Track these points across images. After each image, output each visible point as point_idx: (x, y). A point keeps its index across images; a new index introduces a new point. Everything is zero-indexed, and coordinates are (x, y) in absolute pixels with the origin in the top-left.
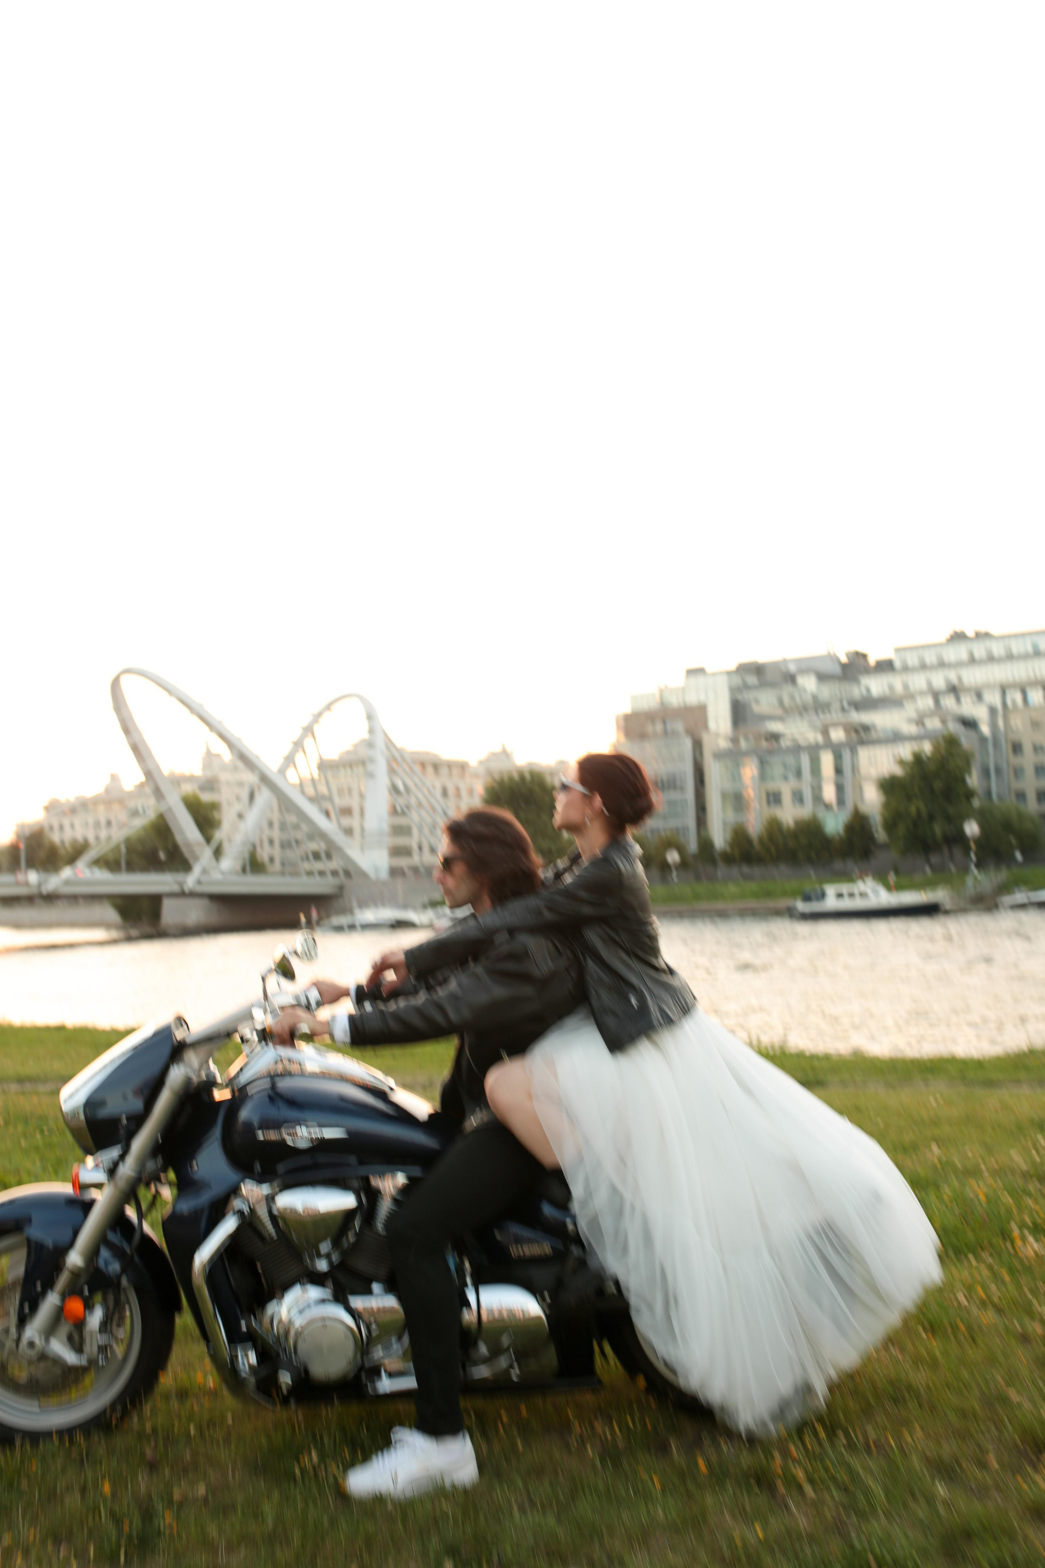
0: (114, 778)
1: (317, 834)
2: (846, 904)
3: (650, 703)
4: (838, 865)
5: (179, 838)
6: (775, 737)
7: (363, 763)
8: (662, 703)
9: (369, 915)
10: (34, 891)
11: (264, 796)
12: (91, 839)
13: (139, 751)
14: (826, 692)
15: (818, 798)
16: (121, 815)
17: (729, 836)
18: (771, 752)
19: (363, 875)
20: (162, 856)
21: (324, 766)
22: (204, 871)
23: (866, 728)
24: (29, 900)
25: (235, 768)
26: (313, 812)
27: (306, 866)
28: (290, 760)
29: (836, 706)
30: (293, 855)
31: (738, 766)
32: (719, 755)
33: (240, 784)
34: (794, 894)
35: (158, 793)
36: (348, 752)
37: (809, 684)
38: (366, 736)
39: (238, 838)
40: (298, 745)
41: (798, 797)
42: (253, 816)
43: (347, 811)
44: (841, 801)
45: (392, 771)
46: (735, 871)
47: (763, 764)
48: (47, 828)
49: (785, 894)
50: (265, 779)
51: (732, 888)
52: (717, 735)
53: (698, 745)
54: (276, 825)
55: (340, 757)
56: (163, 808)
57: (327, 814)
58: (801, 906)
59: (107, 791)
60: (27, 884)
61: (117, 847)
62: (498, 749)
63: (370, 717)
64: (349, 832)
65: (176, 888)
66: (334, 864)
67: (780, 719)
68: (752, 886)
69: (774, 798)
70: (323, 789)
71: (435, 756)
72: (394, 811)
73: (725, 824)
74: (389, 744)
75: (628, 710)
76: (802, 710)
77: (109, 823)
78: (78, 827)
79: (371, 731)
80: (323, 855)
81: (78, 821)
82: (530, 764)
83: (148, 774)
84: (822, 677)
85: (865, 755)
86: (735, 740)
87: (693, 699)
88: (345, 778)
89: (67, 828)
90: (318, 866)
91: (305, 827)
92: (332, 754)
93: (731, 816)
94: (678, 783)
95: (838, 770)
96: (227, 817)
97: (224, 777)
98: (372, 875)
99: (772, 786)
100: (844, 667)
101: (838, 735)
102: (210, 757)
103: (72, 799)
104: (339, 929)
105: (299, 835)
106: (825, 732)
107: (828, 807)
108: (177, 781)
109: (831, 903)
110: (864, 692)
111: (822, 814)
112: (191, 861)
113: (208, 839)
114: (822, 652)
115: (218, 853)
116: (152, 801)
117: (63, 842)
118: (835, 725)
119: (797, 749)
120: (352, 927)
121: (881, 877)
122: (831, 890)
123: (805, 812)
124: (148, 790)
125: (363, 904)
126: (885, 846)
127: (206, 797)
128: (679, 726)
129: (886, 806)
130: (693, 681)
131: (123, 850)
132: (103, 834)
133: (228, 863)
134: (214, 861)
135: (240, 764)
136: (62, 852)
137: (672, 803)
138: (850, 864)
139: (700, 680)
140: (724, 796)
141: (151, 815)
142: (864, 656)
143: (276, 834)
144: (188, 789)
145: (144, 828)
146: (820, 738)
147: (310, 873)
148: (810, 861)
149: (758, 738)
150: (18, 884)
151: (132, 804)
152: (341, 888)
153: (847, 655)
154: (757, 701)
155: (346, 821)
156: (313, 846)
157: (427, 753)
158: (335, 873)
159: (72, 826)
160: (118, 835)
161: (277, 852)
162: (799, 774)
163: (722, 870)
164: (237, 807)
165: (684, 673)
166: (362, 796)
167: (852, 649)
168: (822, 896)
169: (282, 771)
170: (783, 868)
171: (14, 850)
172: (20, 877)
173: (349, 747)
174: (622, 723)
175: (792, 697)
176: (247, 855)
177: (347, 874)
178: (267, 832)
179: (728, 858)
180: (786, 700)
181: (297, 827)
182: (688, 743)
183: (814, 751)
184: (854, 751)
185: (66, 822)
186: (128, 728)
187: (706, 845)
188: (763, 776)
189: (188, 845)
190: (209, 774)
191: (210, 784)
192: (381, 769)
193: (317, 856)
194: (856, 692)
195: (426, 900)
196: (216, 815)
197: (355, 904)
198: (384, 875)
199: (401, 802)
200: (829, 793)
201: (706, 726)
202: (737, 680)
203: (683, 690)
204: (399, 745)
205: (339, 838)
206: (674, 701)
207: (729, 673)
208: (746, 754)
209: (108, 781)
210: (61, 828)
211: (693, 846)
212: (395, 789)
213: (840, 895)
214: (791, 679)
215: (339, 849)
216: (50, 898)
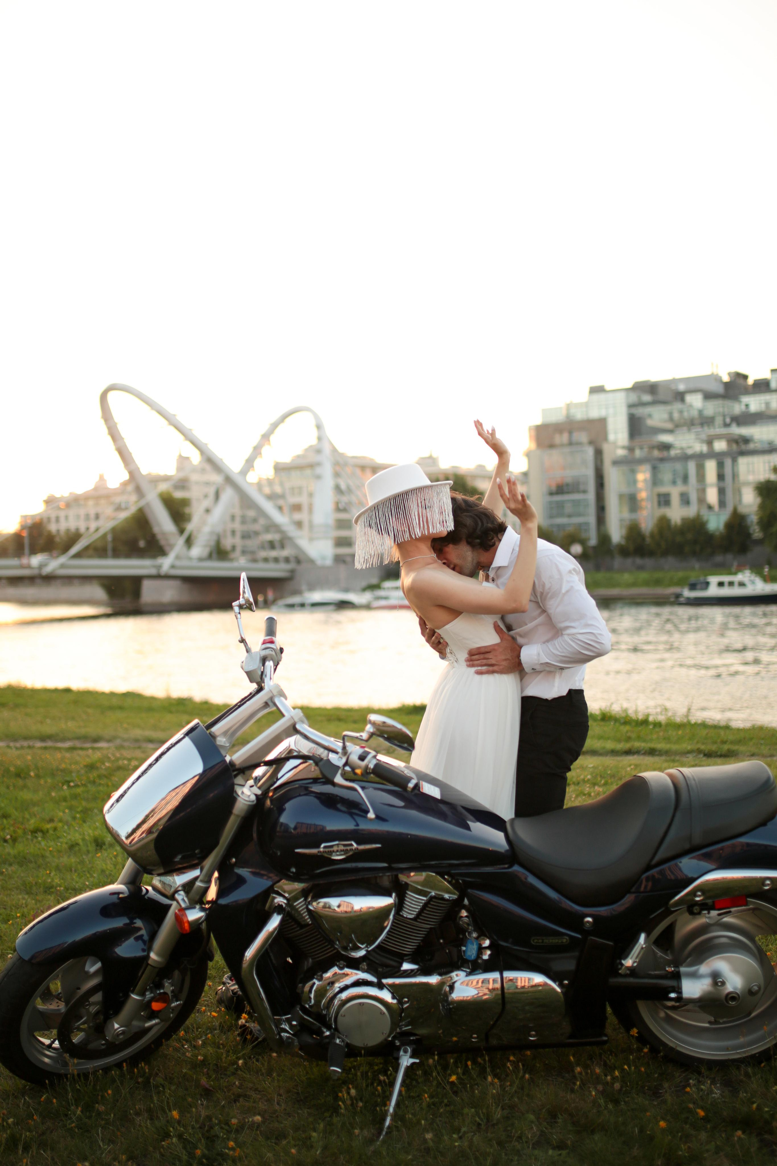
0: (102, 478)
1: (272, 527)
2: (726, 592)
3: (558, 417)
4: (719, 558)
5: (156, 530)
6: (667, 447)
7: (312, 466)
8: (568, 416)
9: (317, 596)
10: (35, 572)
11: (228, 495)
12: (82, 530)
13: (123, 453)
14: (711, 408)
15: (702, 500)
16: (108, 511)
17: (624, 532)
18: (662, 460)
19: (311, 561)
20: (142, 544)
21: (279, 468)
22: (178, 557)
23: (746, 440)
24: (31, 580)
25: (203, 471)
26: (269, 507)
27: (263, 554)
28: (249, 464)
29: (719, 421)
30: (252, 544)
31: (633, 472)
32: (616, 463)
33: (207, 484)
34: (681, 583)
35: (139, 490)
36: (298, 457)
37: (695, 401)
38: (314, 442)
39: (206, 529)
40: (257, 450)
41: (685, 500)
42: (218, 511)
43: (297, 508)
44: (722, 503)
45: (337, 475)
46: (629, 561)
47: (655, 469)
48: (45, 520)
49: (672, 583)
50: (229, 480)
51: (627, 577)
52: (615, 443)
53: (599, 453)
54: (238, 519)
55: (293, 460)
56: (142, 503)
57: (280, 508)
58: (687, 593)
59: (96, 489)
60: (29, 567)
61: (104, 536)
62: (427, 455)
63: (319, 427)
64: (299, 524)
65: (153, 571)
66: (285, 553)
67: (670, 431)
68: (643, 575)
69: (664, 500)
70: (278, 489)
71: (372, 460)
72: (338, 509)
73: (622, 520)
74: (334, 450)
75: (539, 422)
76: (690, 424)
77: (97, 517)
78: (71, 518)
79: (320, 439)
80: (277, 545)
81: (72, 513)
82: (453, 467)
83: (131, 473)
84: (708, 396)
85: (743, 462)
86: (631, 449)
87: (595, 414)
88: (295, 479)
89: (62, 520)
90: (273, 554)
91: (262, 521)
92: (286, 459)
93: (626, 515)
94: (582, 487)
95: (721, 477)
96: (197, 512)
97: (195, 477)
98: (319, 562)
99: (663, 490)
100: (727, 385)
101: (720, 446)
102: (183, 460)
103: (66, 494)
104: (291, 606)
105: (257, 527)
106: (710, 443)
107: (710, 507)
108: (155, 480)
109: (713, 591)
110: (743, 408)
111: (705, 514)
112: (167, 548)
113: (182, 531)
114: (707, 372)
115: (189, 542)
116: (133, 498)
117: (58, 531)
118: (719, 437)
119: (685, 458)
120: (302, 605)
121: (757, 569)
122: (714, 580)
123: (691, 512)
124: (130, 488)
125: (312, 588)
126: (759, 542)
127: (178, 495)
128: (583, 437)
129: (762, 507)
130: (596, 397)
131: (109, 538)
132: (93, 526)
133: (196, 551)
134: (185, 549)
135: (208, 467)
136: (57, 539)
137: (576, 503)
138: (729, 557)
139: (602, 396)
140: (621, 496)
141: (133, 510)
142: (745, 377)
143: (237, 526)
144: (163, 487)
145: (126, 520)
146: (705, 448)
147: (266, 560)
148: (694, 554)
149: (652, 448)
150: (22, 567)
151: (118, 499)
152: (293, 571)
153: (729, 374)
154: (650, 416)
155: (297, 516)
156: (269, 537)
157: (364, 458)
158: (287, 560)
159: (67, 518)
160: (106, 525)
161: (238, 541)
162: (685, 479)
163: (618, 561)
164: (207, 503)
165: (588, 390)
166: (311, 495)
167: (733, 370)
168: (707, 584)
169: (244, 472)
170: (671, 560)
171: (17, 538)
172: (24, 561)
173: (300, 451)
174: (533, 433)
175: (681, 412)
176: (213, 543)
177: (298, 561)
178: (230, 526)
179: (624, 551)
180: (676, 415)
181: (255, 520)
182: (590, 452)
183: (700, 458)
184: (734, 460)
185: (62, 514)
186: (114, 434)
187: (604, 539)
188: (655, 481)
189: (164, 534)
190: (181, 475)
191: (182, 484)
192: (327, 471)
193: (272, 545)
194: (737, 409)
195: (364, 584)
196: (187, 510)
197: (304, 587)
198: (329, 562)
199: (345, 499)
200: (712, 496)
201: (605, 438)
202: (633, 398)
203: (586, 405)
204: (341, 450)
205: (292, 531)
206: (579, 415)
207: (627, 390)
208: (640, 461)
209: (97, 479)
210: (57, 519)
211: (593, 541)
212: (338, 489)
213: (721, 584)
214: (680, 396)
215: (290, 539)
216: (49, 579)
